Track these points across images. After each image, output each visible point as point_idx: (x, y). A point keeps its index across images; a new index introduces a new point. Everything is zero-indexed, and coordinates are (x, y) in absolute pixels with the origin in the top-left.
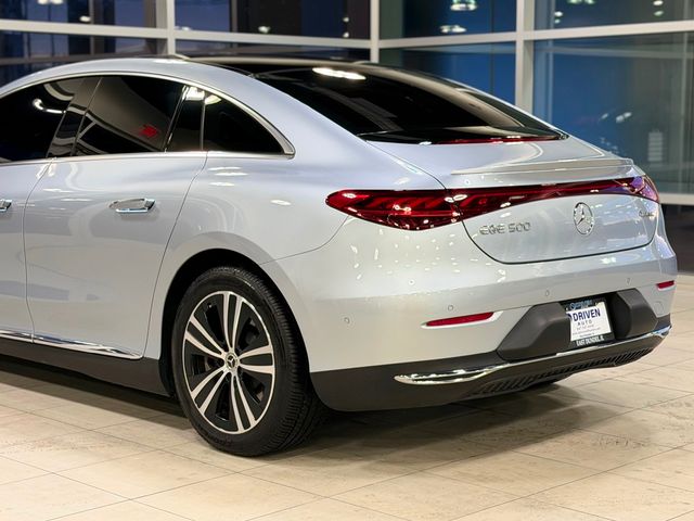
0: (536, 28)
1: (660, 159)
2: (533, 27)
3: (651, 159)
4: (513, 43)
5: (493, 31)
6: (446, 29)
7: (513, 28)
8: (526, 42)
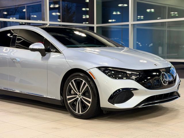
0: (134, 21)
1: (161, 53)
2: (133, 21)
3: (159, 53)
4: (128, 25)
5: (122, 22)
6: (110, 21)
7: (128, 21)
8: (131, 24)
